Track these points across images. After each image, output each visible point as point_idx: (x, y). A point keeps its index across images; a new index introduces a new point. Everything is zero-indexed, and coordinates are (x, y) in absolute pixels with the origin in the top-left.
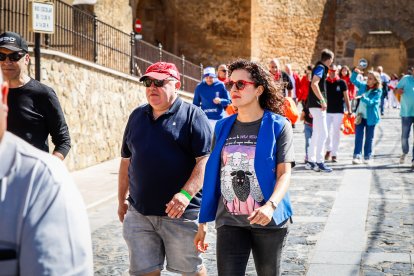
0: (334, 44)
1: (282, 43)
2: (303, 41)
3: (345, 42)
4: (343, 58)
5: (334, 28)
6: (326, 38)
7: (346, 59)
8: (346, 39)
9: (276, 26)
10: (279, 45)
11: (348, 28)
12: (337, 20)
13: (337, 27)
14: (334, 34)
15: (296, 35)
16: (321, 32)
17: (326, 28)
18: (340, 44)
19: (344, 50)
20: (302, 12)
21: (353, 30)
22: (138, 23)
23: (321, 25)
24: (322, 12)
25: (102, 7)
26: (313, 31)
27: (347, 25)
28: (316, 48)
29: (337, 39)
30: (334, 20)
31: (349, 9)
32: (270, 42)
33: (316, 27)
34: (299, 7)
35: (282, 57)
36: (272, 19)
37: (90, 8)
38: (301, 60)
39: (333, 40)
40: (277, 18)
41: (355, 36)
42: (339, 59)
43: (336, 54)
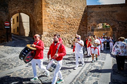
0: (87, 28)
2: (73, 26)
3: (91, 27)
5: (87, 23)
7: (91, 32)
8: (91, 26)
12: (88, 20)
13: (88, 22)
14: (87, 25)
15: (69, 24)
17: (83, 22)
19: (90, 29)
20: (72, 16)
21: (93, 23)
23: (81, 21)
26: (77, 23)
27: (91, 22)
28: (79, 29)
32: (55, 26)
33: (79, 22)
35: (62, 32)
36: (55, 18)
38: (72, 33)
40: (58, 17)
41: (94, 25)
42: (89, 32)
43: (88, 31)
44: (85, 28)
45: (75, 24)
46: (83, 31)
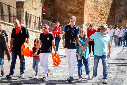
0: (115, 18)
1: (96, 17)
2: (103, 17)
3: (119, 17)
4: (118, 23)
5: (115, 12)
6: (112, 16)
7: (119, 23)
8: (119, 16)
9: (93, 11)
10: (94, 18)
11: (120, 12)
12: (116, 9)
13: (116, 12)
14: (115, 14)
15: (101, 14)
16: (110, 13)
17: (112, 12)
18: (117, 18)
19: (118, 20)
20: (103, 6)
21: (122, 13)
22: (44, 9)
23: (110, 11)
24: (110, 7)
25: (28, 2)
26: (107, 13)
27: (119, 11)
28: (108, 19)
29: (116, 16)
30: (115, 10)
31: (120, 5)
32: (91, 17)
33: (108, 12)
34: (102, 4)
35: (95, 22)
36: (92, 8)
37: (22, 3)
38: (102, 23)
39: (114, 16)
40: (94, 8)
41: (122, 15)
42: (116, 23)
43: (115, 21)
44: (113, 19)
45: (105, 14)
46: (111, 21)
